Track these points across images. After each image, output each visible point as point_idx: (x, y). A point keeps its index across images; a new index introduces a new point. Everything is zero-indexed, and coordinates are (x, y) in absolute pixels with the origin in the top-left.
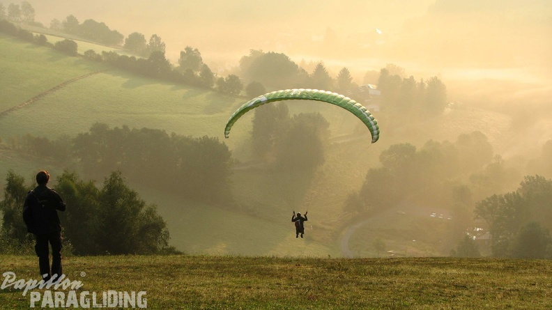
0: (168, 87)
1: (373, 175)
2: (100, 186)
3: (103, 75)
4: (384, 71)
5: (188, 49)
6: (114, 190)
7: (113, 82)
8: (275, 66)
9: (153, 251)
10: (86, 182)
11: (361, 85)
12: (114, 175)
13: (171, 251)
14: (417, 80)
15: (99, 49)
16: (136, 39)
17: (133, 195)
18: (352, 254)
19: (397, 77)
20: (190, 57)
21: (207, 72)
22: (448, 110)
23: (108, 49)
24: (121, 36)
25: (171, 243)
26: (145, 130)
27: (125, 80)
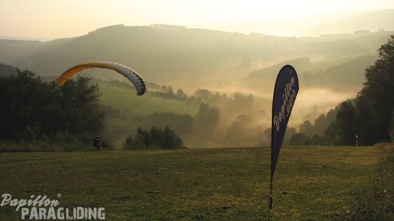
0: (174, 100)
1: (234, 123)
2: (163, 129)
3: (155, 98)
4: (236, 94)
5: (179, 89)
6: (168, 131)
7: (159, 100)
8: (205, 93)
9: (179, 148)
10: (159, 128)
11: (229, 97)
12: (167, 126)
13: (184, 147)
14: (245, 96)
15: (154, 90)
16: (164, 87)
17: (173, 132)
18: (229, 147)
19: (240, 95)
20: (180, 91)
21: (185, 96)
22: (254, 104)
23: (156, 90)
24: (160, 87)
25: (184, 145)
26: (168, 113)
27: (162, 99)
